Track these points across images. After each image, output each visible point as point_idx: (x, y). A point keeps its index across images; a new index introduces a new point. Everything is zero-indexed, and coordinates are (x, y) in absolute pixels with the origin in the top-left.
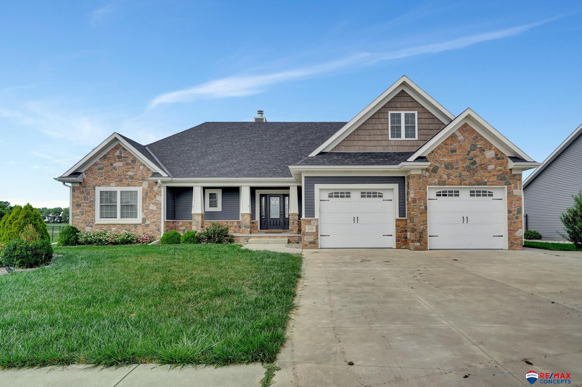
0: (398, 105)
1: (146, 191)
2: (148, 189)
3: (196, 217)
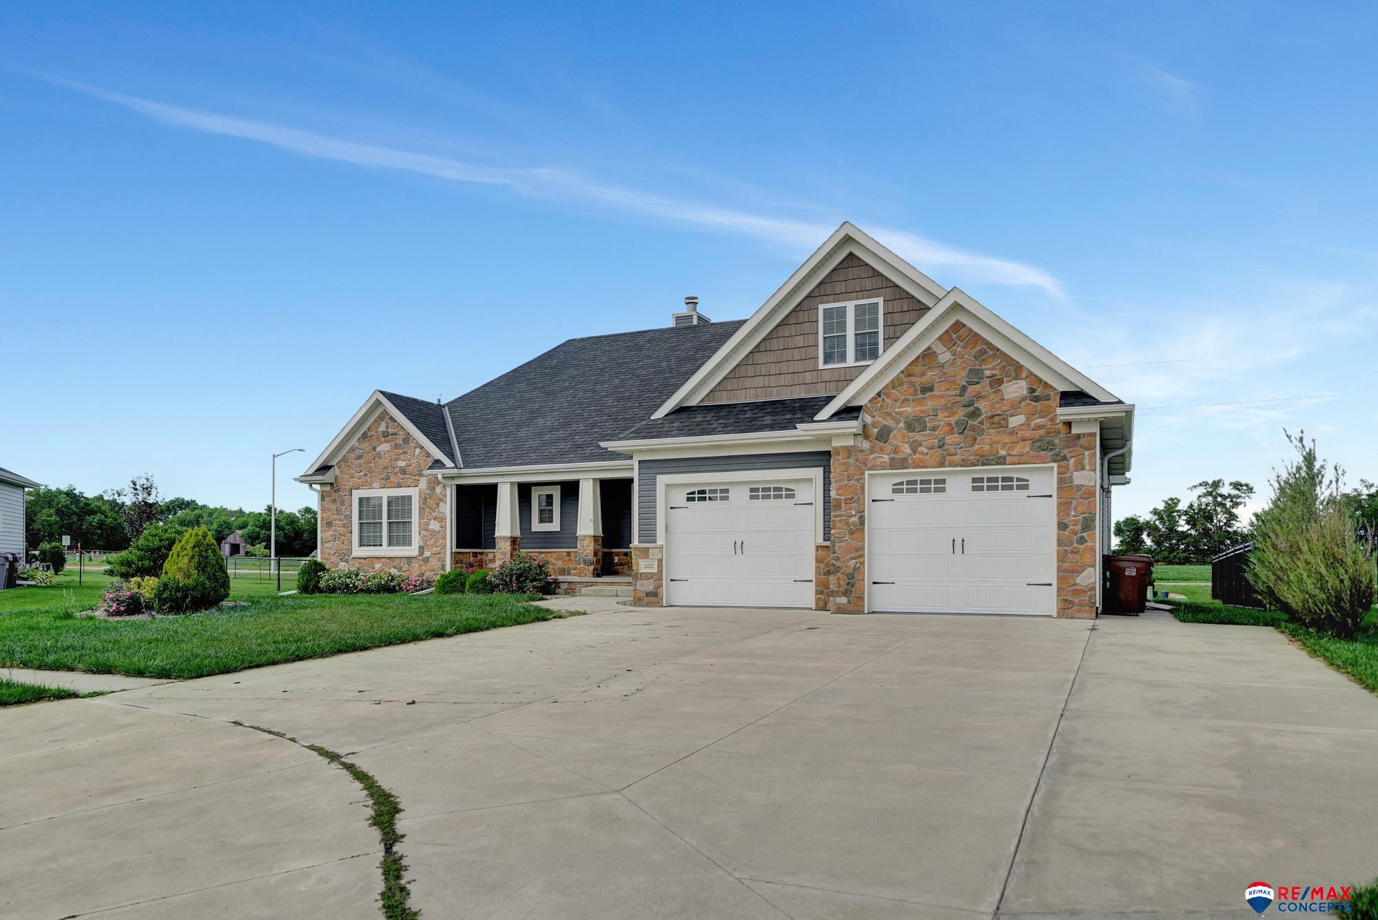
0: (840, 288)
1: (424, 496)
2: (428, 492)
3: (502, 544)
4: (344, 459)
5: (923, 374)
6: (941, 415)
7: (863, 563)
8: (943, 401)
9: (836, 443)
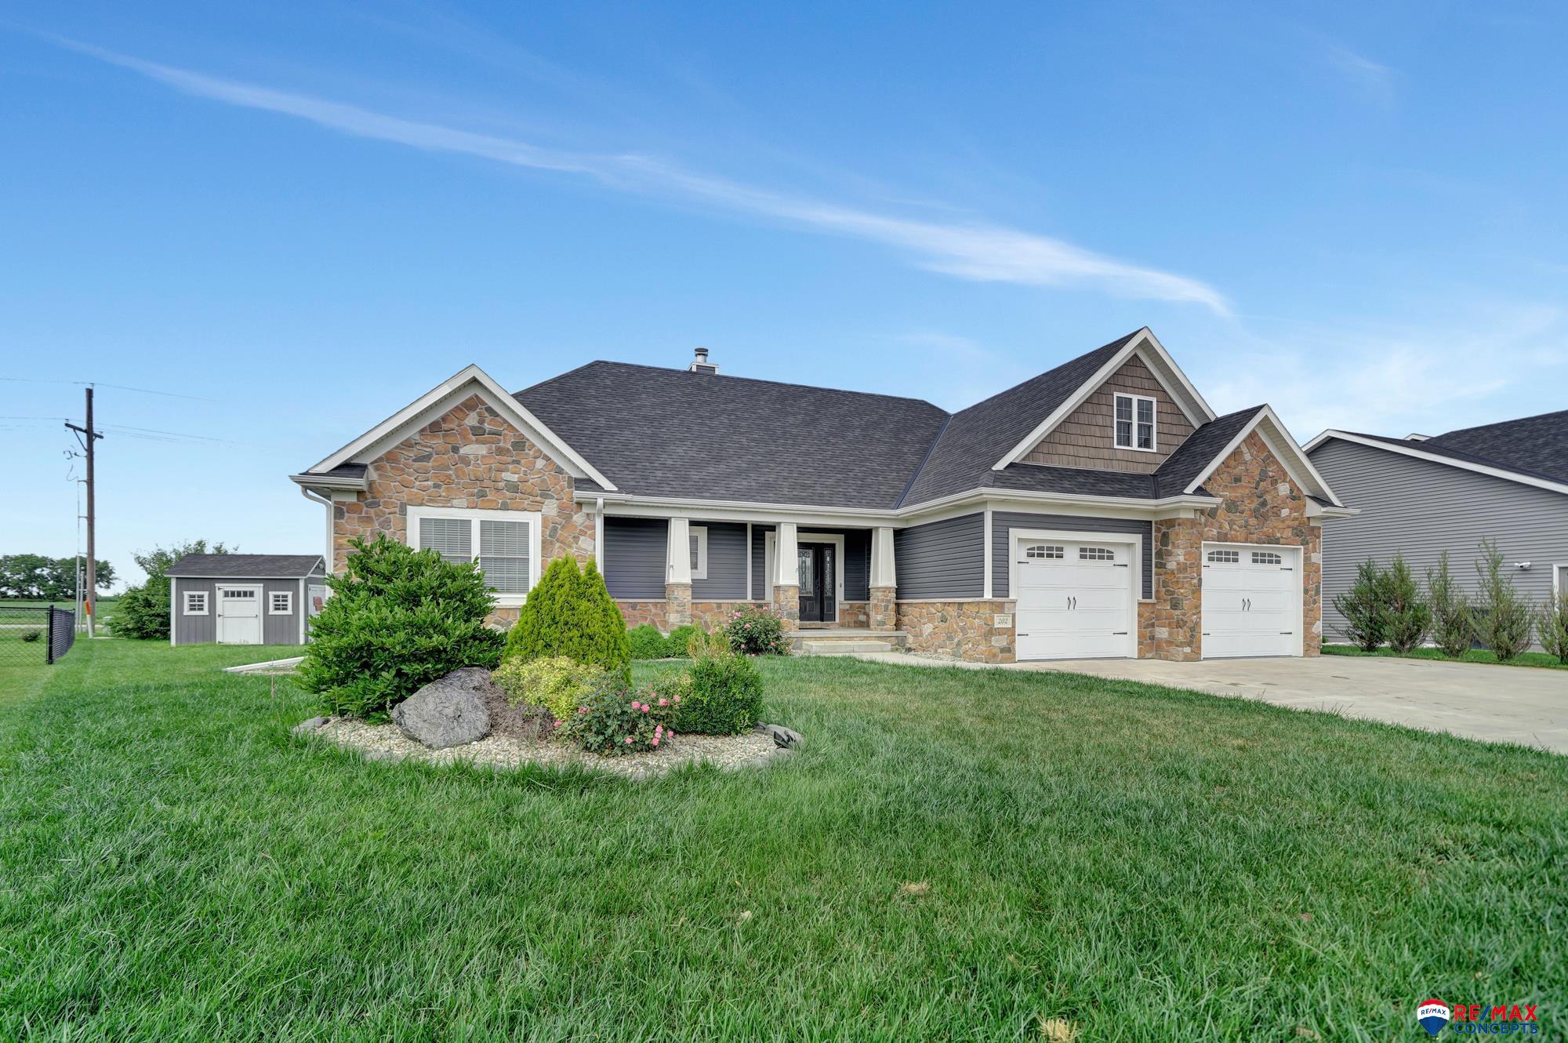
0: (1129, 382)
1: (551, 525)
2: (559, 520)
3: (680, 593)
4: (390, 457)
5: (1235, 468)
6: (1247, 502)
7: (1200, 618)
8: (1247, 491)
9: (1183, 515)
